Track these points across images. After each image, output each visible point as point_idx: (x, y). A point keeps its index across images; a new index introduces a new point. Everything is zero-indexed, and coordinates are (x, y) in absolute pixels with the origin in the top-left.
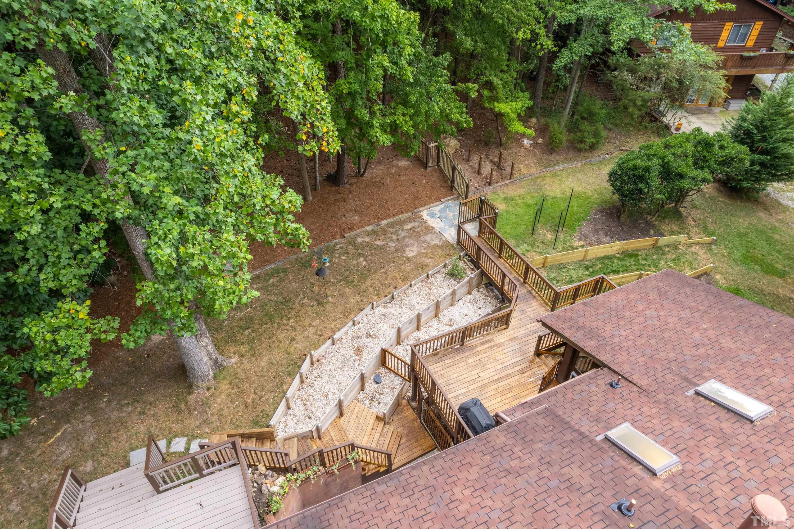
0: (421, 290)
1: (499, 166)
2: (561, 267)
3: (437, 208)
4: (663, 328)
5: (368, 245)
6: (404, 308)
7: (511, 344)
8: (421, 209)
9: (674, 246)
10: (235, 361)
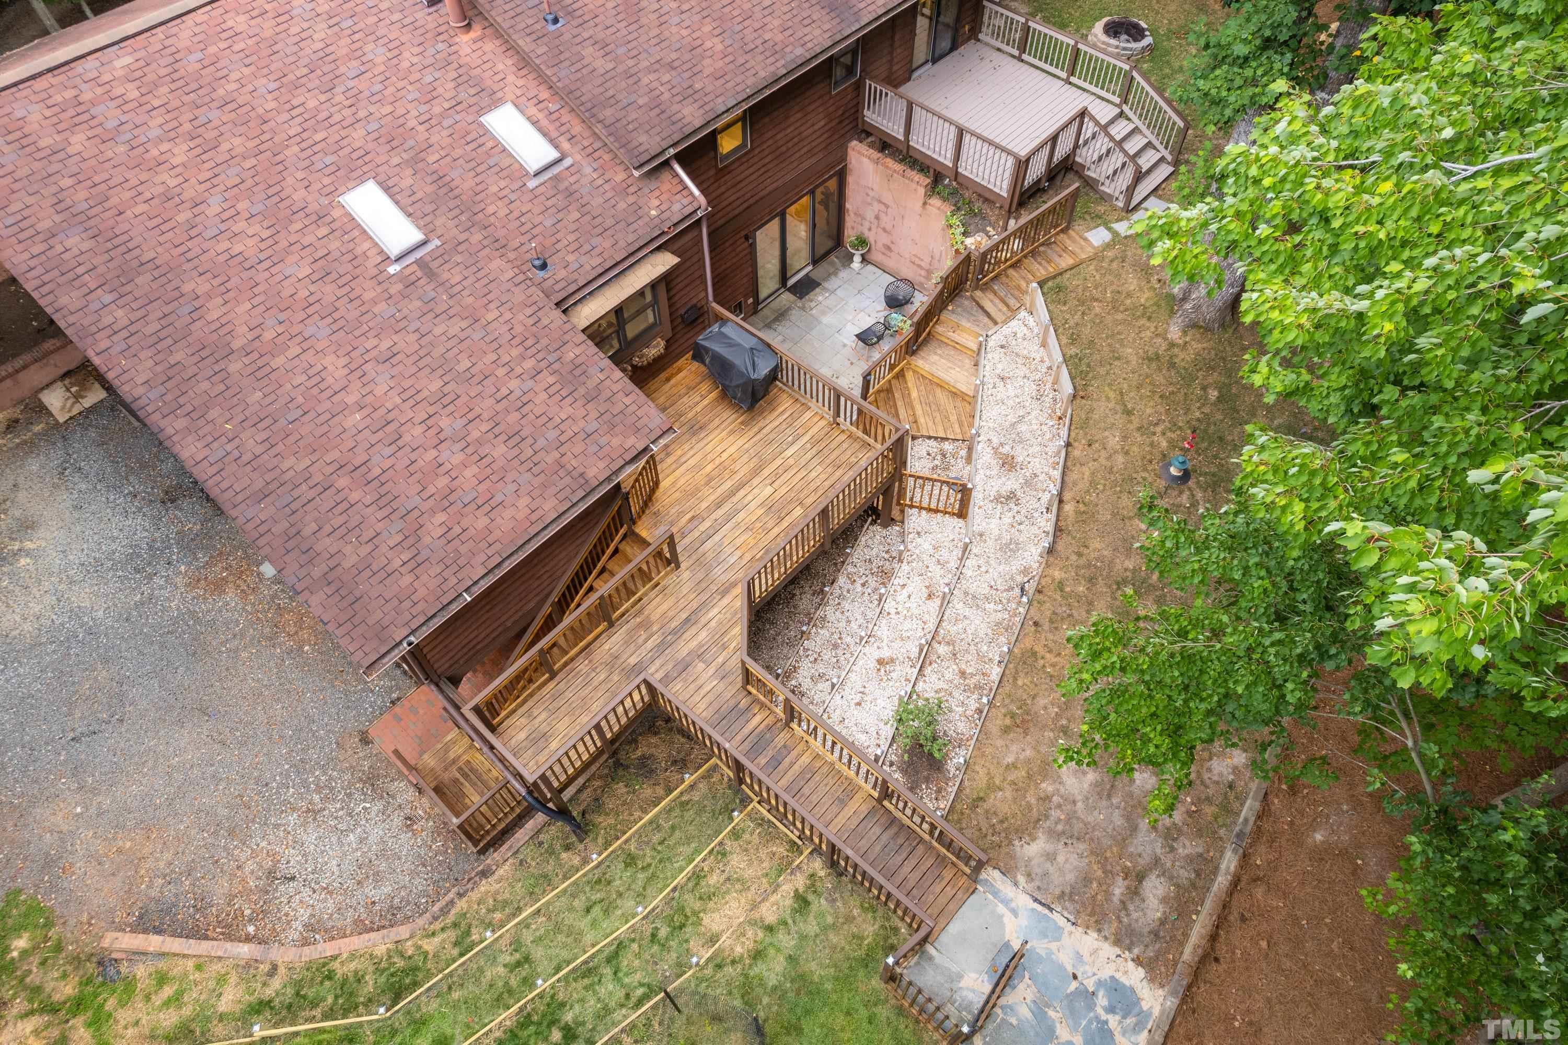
10: (1174, 332)
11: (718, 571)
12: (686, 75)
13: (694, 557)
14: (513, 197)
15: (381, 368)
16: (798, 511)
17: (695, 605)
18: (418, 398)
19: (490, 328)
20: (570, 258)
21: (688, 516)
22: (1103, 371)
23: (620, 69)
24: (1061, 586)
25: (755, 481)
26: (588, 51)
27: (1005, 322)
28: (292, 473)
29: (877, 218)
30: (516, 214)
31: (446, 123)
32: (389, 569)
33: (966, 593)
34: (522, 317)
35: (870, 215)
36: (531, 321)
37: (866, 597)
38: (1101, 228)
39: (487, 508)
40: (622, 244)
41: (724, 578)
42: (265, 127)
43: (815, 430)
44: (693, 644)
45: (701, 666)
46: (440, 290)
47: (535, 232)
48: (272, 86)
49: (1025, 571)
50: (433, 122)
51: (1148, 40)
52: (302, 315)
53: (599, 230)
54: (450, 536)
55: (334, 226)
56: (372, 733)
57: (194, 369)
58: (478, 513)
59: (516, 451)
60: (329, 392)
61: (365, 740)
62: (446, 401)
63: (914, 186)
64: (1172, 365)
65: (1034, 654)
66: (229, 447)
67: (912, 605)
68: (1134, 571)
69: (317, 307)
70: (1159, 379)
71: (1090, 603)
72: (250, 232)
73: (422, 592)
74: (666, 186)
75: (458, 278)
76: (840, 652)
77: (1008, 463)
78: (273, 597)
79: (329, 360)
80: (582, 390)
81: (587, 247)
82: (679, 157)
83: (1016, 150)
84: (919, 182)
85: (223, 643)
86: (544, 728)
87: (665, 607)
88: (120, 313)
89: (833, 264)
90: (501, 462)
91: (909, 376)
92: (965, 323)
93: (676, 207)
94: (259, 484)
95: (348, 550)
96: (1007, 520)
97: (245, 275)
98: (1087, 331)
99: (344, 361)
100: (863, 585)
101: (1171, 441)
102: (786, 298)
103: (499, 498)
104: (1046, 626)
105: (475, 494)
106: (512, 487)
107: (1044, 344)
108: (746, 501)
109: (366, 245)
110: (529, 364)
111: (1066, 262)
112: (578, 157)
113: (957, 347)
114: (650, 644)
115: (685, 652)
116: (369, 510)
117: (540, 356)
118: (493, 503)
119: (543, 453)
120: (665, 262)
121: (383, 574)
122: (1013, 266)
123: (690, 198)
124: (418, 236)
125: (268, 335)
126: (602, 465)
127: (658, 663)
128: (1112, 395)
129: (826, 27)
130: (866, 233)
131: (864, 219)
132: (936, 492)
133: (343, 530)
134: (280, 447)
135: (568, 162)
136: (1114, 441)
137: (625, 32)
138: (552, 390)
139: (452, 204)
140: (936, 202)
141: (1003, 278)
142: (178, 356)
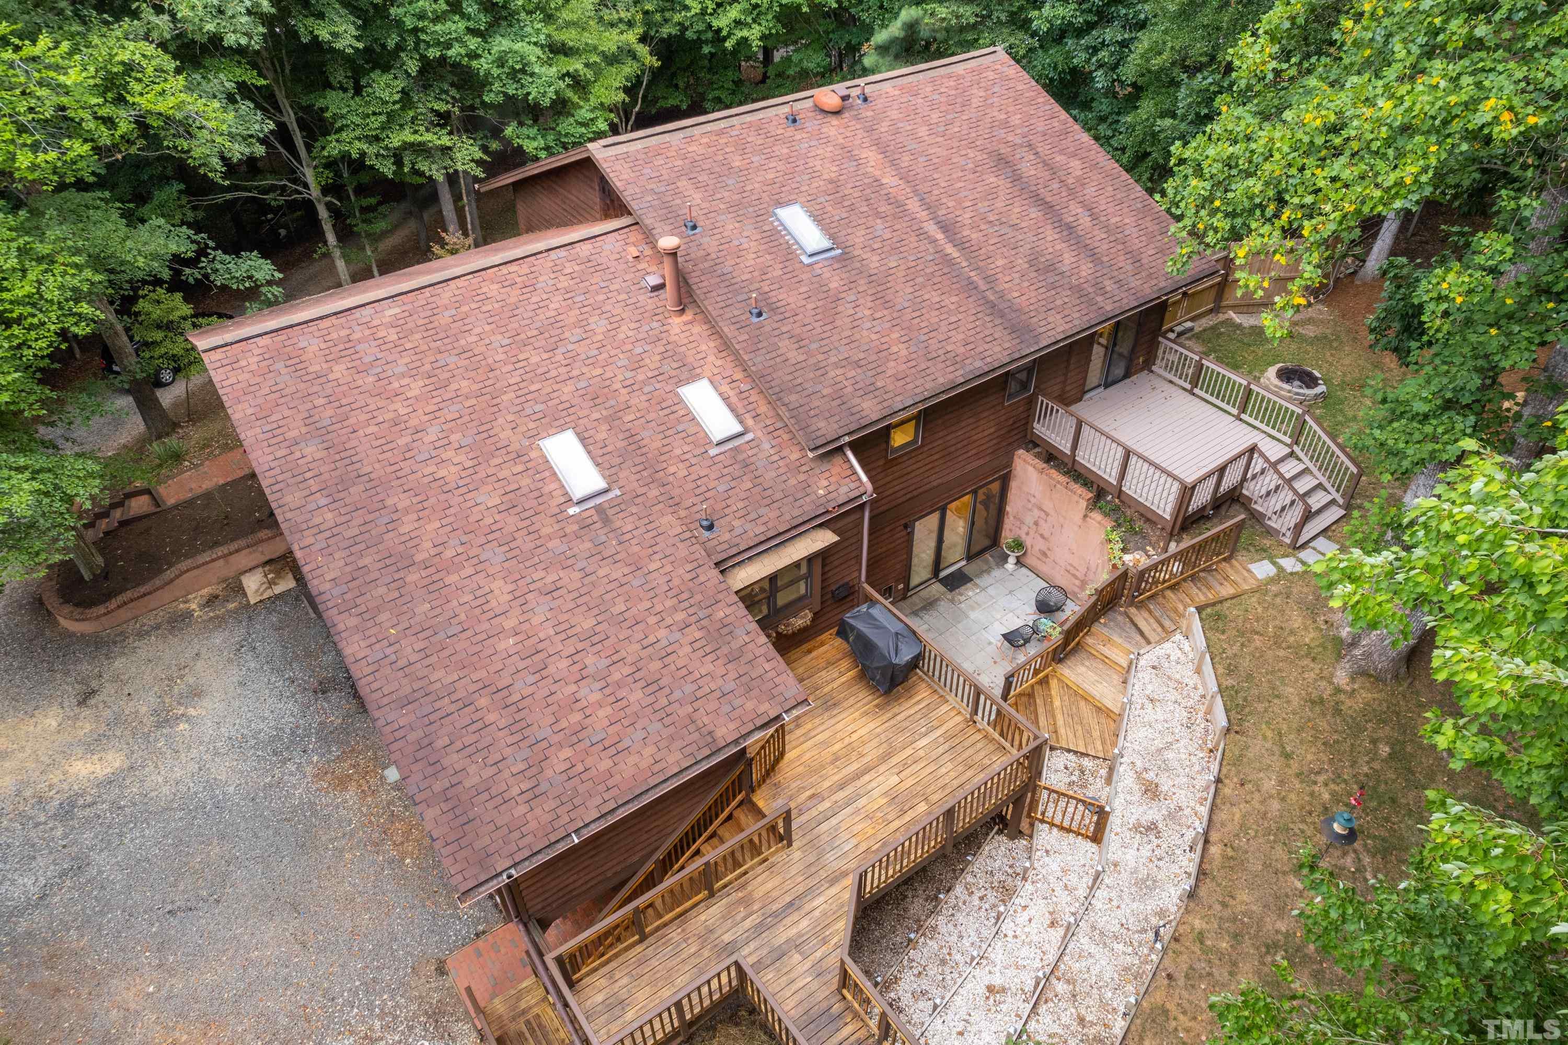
10: (1341, 676)
11: (830, 857)
12: (870, 374)
13: (808, 837)
14: (693, 461)
15: (542, 599)
16: (922, 807)
17: (801, 888)
18: (570, 633)
19: (649, 577)
20: (736, 523)
21: (808, 793)
22: (1260, 707)
23: (812, 361)
24: (1201, 937)
25: (882, 768)
26: (785, 344)
27: (1159, 642)
28: (439, 685)
29: (1036, 523)
30: (694, 477)
31: (646, 390)
32: (506, 796)
33: (1094, 928)
34: (682, 572)
35: (1029, 520)
36: (689, 576)
37: (983, 913)
38: (1266, 562)
39: (613, 751)
40: (787, 517)
41: (835, 865)
42: (491, 375)
43: (950, 724)
44: (793, 932)
45: (797, 957)
46: (611, 535)
47: (708, 495)
48: (507, 341)
49: (1161, 914)
50: (635, 387)
51: (1321, 388)
52: (483, 540)
53: (768, 501)
54: (571, 773)
55: (529, 465)
56: (450, 965)
57: (376, 575)
58: (603, 755)
59: (651, 699)
60: (491, 614)
61: (441, 970)
62: (596, 639)
63: (1076, 498)
64: (1338, 712)
65: (1166, 1012)
66: (388, 651)
67: (1033, 929)
68: (1287, 935)
69: (497, 535)
70: (1323, 724)
71: (1235, 964)
72: (456, 461)
73: (533, 825)
74: (836, 470)
75: (629, 527)
76: (947, 970)
77: (1151, 791)
78: (389, 803)
79: (497, 585)
80: (725, 650)
81: (753, 515)
82: (853, 446)
83: (1182, 476)
84: (1081, 496)
85: (332, 840)
86: (623, 994)
87: (769, 886)
88: (329, 516)
89: (987, 562)
90: (635, 708)
91: (1054, 683)
92: (1116, 638)
93: (843, 490)
94: (408, 690)
95: (472, 769)
96: (1146, 852)
97: (443, 497)
98: (1245, 663)
99: (511, 587)
100: (981, 898)
101: (1333, 794)
102: (937, 588)
103: (626, 743)
104: (1181, 982)
105: (604, 735)
106: (640, 734)
107: (1198, 671)
108: (869, 787)
109: (553, 486)
110: (680, 616)
111: (1227, 590)
112: (759, 434)
113: (1105, 660)
114: (748, 923)
115: (782, 939)
116: (501, 734)
117: (691, 611)
118: (620, 746)
119: (677, 705)
120: (825, 539)
121: (499, 800)
122: (1172, 588)
123: (857, 484)
124: (601, 484)
125: (449, 553)
126: (732, 726)
127: (752, 945)
128: (1269, 734)
129: (1007, 345)
130: (1024, 537)
131: (1022, 523)
132: (1071, 809)
133: (471, 749)
134: (434, 659)
135: (749, 436)
136: (1270, 784)
137: (819, 330)
138: (697, 645)
139: (638, 460)
140: (1097, 516)
141: (1161, 599)
142: (367, 561)
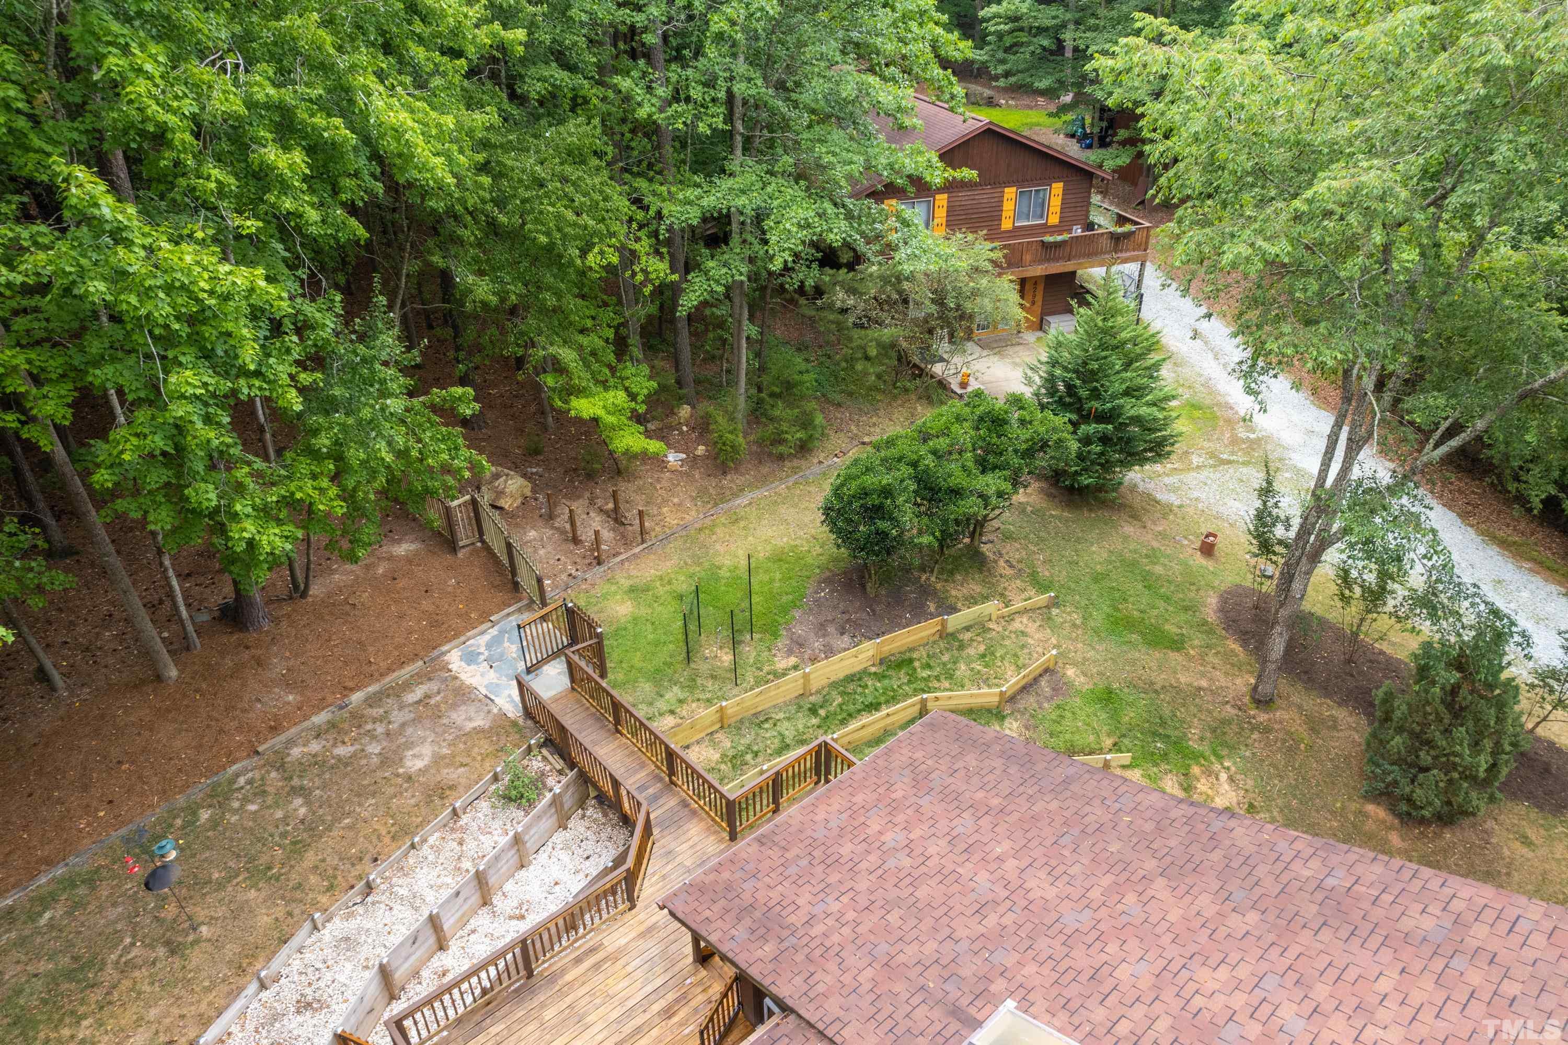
0: (437, 850)
1: (616, 517)
2: (760, 719)
3: (480, 641)
4: (916, 874)
5: (317, 762)
6: (397, 907)
7: (643, 944)
8: (445, 648)
9: (980, 626)
18: (939, 877)
19: (869, 959)
28: (1047, 799)
36: (816, 977)
39: (855, 807)
46: (940, 995)
52: (1102, 926)
54: (887, 785)
60: (1038, 864)
75: (919, 1013)
79: (1051, 892)
80: (758, 914)
90: (844, 840)
95: (974, 763)
97: (1194, 948)
99: (1031, 896)
103: (844, 816)
110: (818, 929)
119: (802, 854)
125: (1130, 898)
133: (983, 772)
142: (1216, 856)
